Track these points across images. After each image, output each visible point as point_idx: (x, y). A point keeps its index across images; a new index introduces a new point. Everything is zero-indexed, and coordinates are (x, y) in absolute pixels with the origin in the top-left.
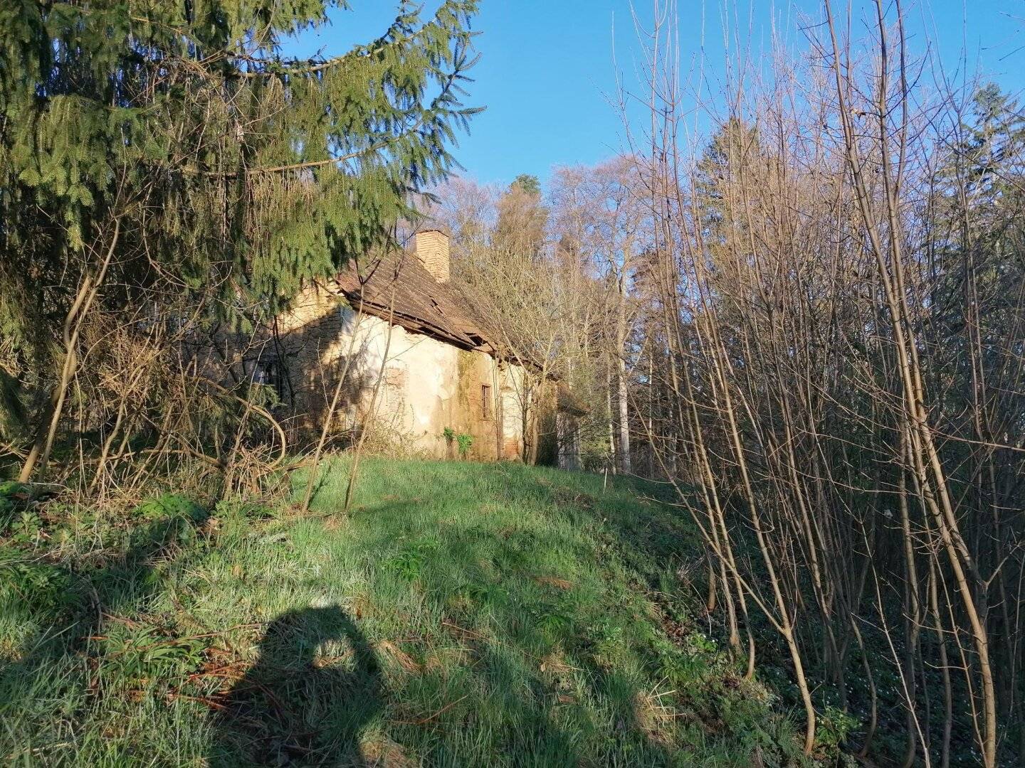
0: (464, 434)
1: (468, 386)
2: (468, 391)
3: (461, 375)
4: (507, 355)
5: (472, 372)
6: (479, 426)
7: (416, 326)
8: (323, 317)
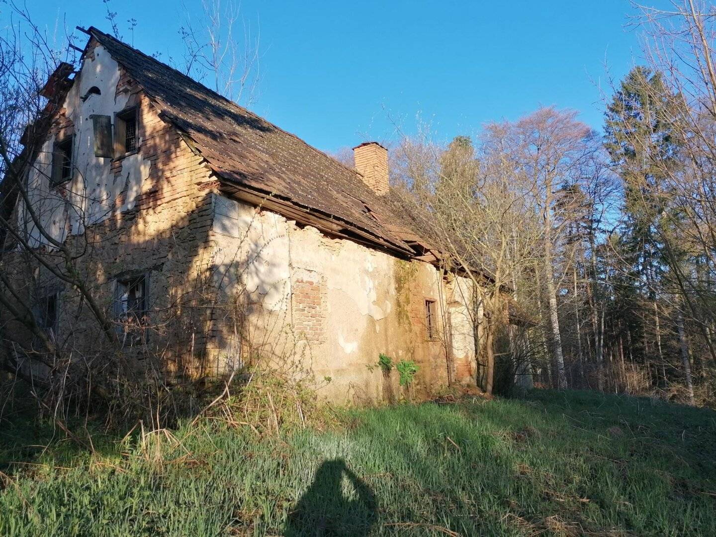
0: (406, 362)
1: (408, 302)
2: (408, 308)
3: (399, 289)
4: (454, 265)
5: (412, 285)
6: (423, 348)
7: (335, 227)
8: (193, 212)
